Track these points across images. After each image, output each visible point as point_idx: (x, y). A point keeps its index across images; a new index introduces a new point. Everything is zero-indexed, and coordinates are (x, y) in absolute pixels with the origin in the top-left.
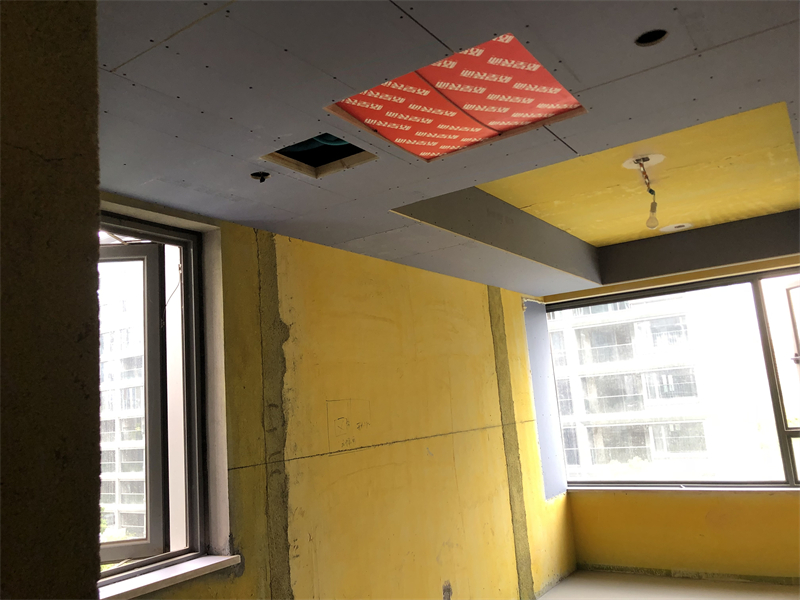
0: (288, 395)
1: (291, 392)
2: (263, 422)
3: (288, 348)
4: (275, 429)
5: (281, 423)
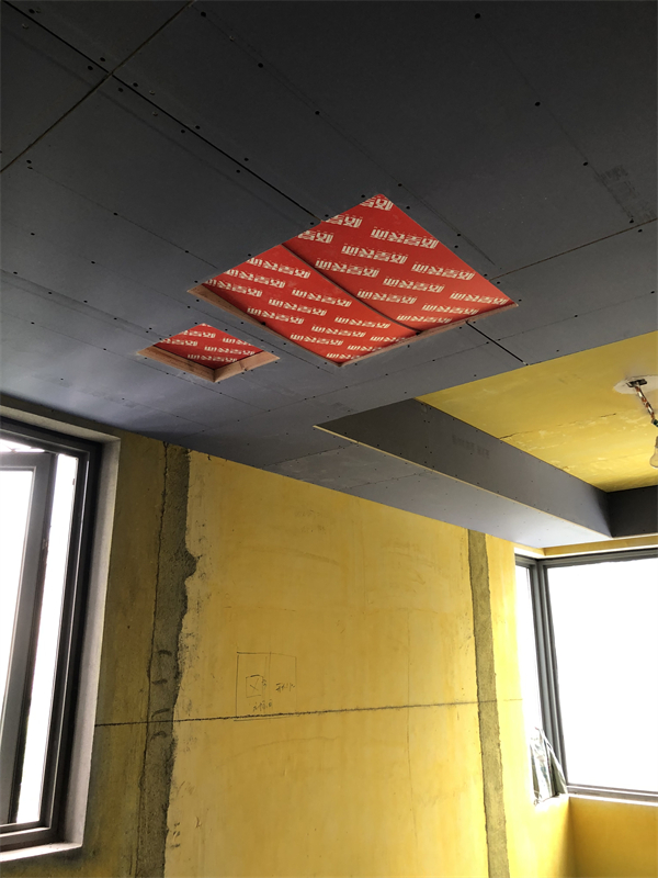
0: (186, 641)
1: (190, 638)
2: (149, 671)
3: (192, 585)
4: (165, 681)
5: (173, 675)
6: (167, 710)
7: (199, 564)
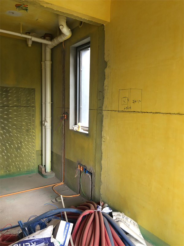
0: (106, 88)
2: (97, 97)
3: (107, 71)
4: (101, 99)
6: (101, 107)
7: (108, 64)
